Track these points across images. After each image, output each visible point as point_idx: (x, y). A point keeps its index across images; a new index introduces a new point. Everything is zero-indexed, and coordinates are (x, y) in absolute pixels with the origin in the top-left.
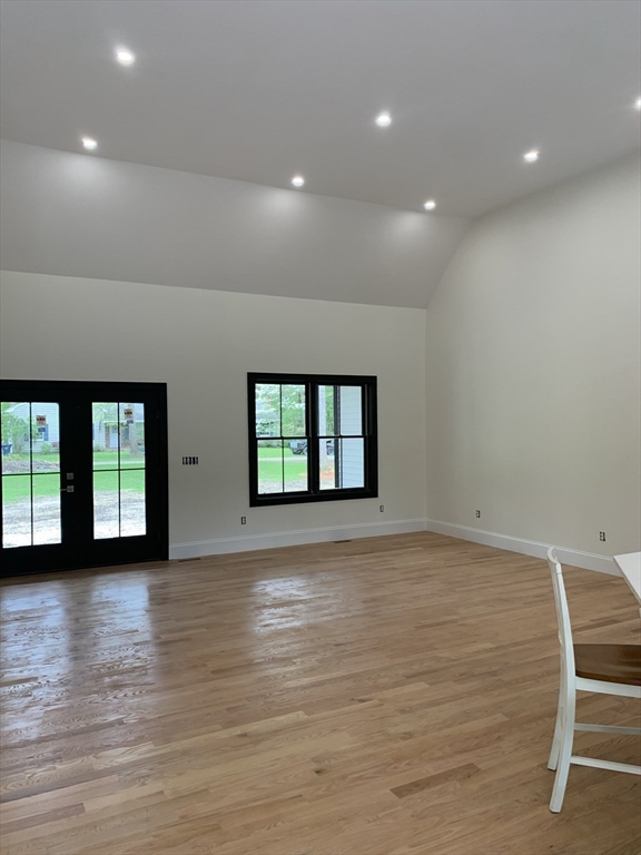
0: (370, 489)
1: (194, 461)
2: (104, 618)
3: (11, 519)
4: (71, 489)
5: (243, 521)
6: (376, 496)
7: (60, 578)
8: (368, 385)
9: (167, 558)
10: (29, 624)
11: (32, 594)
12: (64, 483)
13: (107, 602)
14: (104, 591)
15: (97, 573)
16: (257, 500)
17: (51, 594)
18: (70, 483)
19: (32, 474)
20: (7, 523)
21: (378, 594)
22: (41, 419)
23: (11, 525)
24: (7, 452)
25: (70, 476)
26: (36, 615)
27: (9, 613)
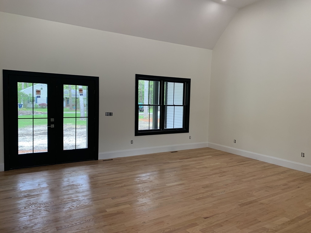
0: (185, 129)
1: (111, 114)
2: (73, 196)
3: (23, 135)
4: (53, 126)
5: (132, 142)
6: (188, 132)
7: (47, 170)
8: (187, 83)
9: (97, 159)
10: (32, 200)
11: (33, 179)
12: (49, 123)
13: (73, 185)
14: (70, 178)
15: (65, 167)
16: (138, 133)
17: (43, 179)
18: (52, 123)
19: (33, 118)
20: (21, 136)
21: (207, 182)
22: (38, 92)
23: (22, 137)
24: (20, 107)
25: (52, 120)
26: (36, 193)
27: (21, 192)
